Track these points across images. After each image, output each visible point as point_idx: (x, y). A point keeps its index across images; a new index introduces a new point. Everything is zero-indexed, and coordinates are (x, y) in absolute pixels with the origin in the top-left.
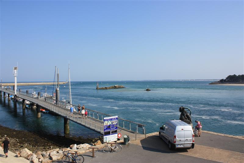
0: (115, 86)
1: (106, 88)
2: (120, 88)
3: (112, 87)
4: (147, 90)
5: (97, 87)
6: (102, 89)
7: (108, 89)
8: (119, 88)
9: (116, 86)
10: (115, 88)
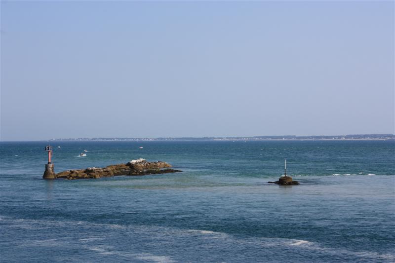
0: (129, 164)
1: (87, 171)
2: (154, 172)
3: (118, 167)
4: (282, 182)
5: (47, 167)
6: (71, 177)
7: (98, 177)
8: (148, 172)
9: (134, 161)
10: (131, 171)
